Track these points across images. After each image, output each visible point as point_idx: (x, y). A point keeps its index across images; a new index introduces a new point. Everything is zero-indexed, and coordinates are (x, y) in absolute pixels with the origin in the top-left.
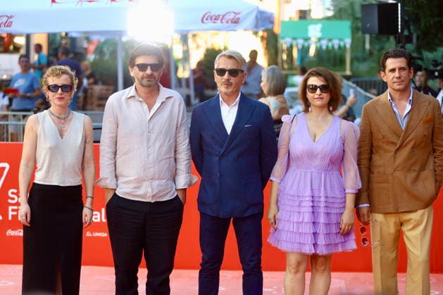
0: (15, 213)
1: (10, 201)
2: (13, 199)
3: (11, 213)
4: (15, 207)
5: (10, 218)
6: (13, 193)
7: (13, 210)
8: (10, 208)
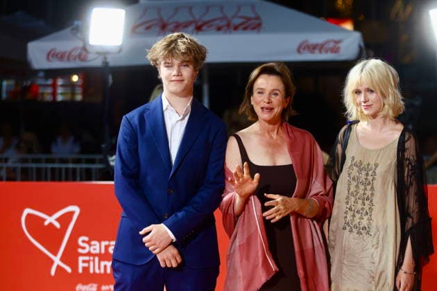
0: (86, 265)
1: (80, 251)
2: (84, 248)
3: (81, 265)
4: (86, 258)
5: (80, 270)
6: (83, 241)
7: (84, 261)
8: (81, 259)
